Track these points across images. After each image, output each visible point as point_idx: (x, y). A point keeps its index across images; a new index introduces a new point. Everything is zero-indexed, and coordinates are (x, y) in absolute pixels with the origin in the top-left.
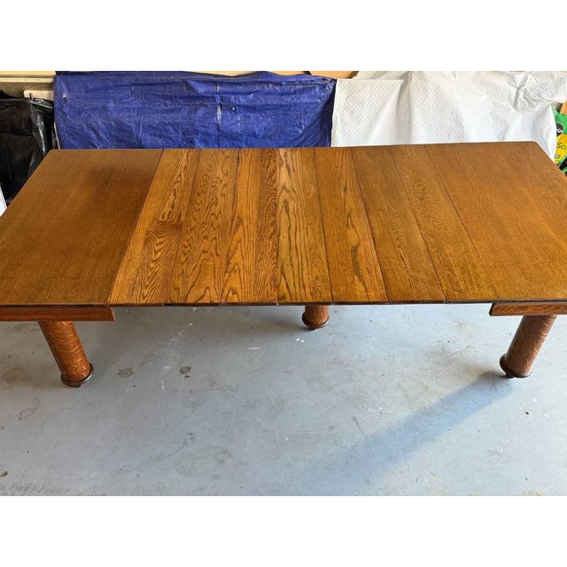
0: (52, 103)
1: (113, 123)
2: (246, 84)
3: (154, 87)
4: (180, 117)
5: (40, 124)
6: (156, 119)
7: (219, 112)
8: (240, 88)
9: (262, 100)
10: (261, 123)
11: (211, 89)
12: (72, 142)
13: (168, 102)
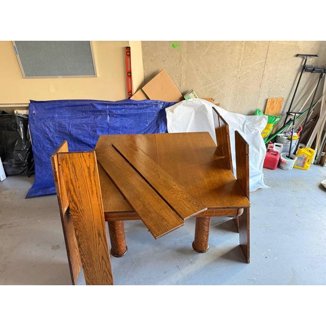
0: (27, 116)
1: (57, 124)
2: (121, 105)
3: (77, 107)
4: (89, 120)
5: (21, 126)
6: (78, 121)
7: (108, 117)
8: (118, 107)
9: (128, 112)
10: (128, 122)
11: (105, 107)
12: (37, 133)
13: (84, 114)
